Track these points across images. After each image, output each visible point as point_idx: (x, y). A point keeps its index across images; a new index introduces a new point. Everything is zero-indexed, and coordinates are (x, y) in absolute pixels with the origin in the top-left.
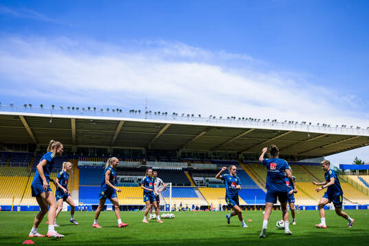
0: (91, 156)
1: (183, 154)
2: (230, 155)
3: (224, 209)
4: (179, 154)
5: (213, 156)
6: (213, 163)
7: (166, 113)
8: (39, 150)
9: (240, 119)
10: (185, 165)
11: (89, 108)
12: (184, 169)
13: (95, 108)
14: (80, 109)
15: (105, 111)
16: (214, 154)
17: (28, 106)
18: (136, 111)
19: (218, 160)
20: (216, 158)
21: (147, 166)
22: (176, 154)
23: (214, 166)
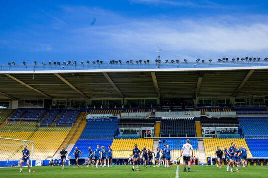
0: (103, 109)
1: (200, 102)
2: (256, 100)
3: (214, 163)
4: (196, 102)
5: (235, 103)
6: (233, 110)
7: (148, 61)
8: (54, 105)
9: (233, 59)
10: (197, 114)
11: (70, 62)
12: (196, 119)
13: (75, 62)
14: (62, 63)
15: (85, 63)
16: (236, 101)
17: (13, 64)
18: (117, 62)
19: (241, 107)
20: (238, 105)
21: (156, 116)
22: (193, 102)
23: (232, 114)
